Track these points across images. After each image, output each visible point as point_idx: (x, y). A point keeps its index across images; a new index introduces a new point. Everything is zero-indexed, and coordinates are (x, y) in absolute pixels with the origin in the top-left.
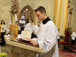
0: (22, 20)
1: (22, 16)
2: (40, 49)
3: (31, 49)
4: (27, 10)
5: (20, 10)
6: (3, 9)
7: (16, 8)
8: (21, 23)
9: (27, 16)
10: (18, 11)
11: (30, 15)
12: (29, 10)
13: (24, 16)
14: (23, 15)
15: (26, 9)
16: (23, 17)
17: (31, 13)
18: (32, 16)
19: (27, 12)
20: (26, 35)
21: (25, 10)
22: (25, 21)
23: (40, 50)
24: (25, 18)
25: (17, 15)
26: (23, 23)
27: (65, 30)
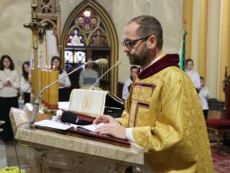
0: (74, 51)
1: (73, 35)
2: (135, 152)
3: (103, 154)
4: (87, 14)
5: (63, 17)
6: (5, 15)
7: (49, 11)
8: (71, 61)
9: (87, 35)
10: (55, 21)
11: (98, 33)
12: (94, 13)
13: (78, 35)
14: (76, 32)
15: (83, 11)
16: (75, 41)
17: (101, 25)
18: (107, 35)
19: (87, 20)
20: (86, 105)
21: (81, 14)
22: (83, 54)
23: (132, 154)
24: (81, 42)
25: (54, 34)
26: (76, 61)
27: (223, 78)
